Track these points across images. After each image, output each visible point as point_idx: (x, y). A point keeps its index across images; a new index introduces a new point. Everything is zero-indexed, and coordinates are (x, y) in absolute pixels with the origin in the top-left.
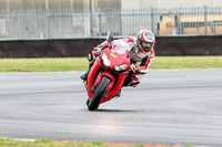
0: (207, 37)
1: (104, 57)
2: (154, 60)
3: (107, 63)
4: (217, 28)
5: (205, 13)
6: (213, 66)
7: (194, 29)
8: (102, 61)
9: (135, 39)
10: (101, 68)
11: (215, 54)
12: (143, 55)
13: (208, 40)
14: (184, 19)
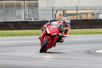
0: (78, 20)
1: (47, 29)
2: (70, 31)
3: (48, 32)
4: (82, 16)
5: (77, 9)
6: (81, 34)
7: (72, 17)
8: (46, 31)
9: (62, 21)
10: (46, 34)
11: (81, 28)
12: (65, 29)
13: (78, 22)
14: (67, 12)
